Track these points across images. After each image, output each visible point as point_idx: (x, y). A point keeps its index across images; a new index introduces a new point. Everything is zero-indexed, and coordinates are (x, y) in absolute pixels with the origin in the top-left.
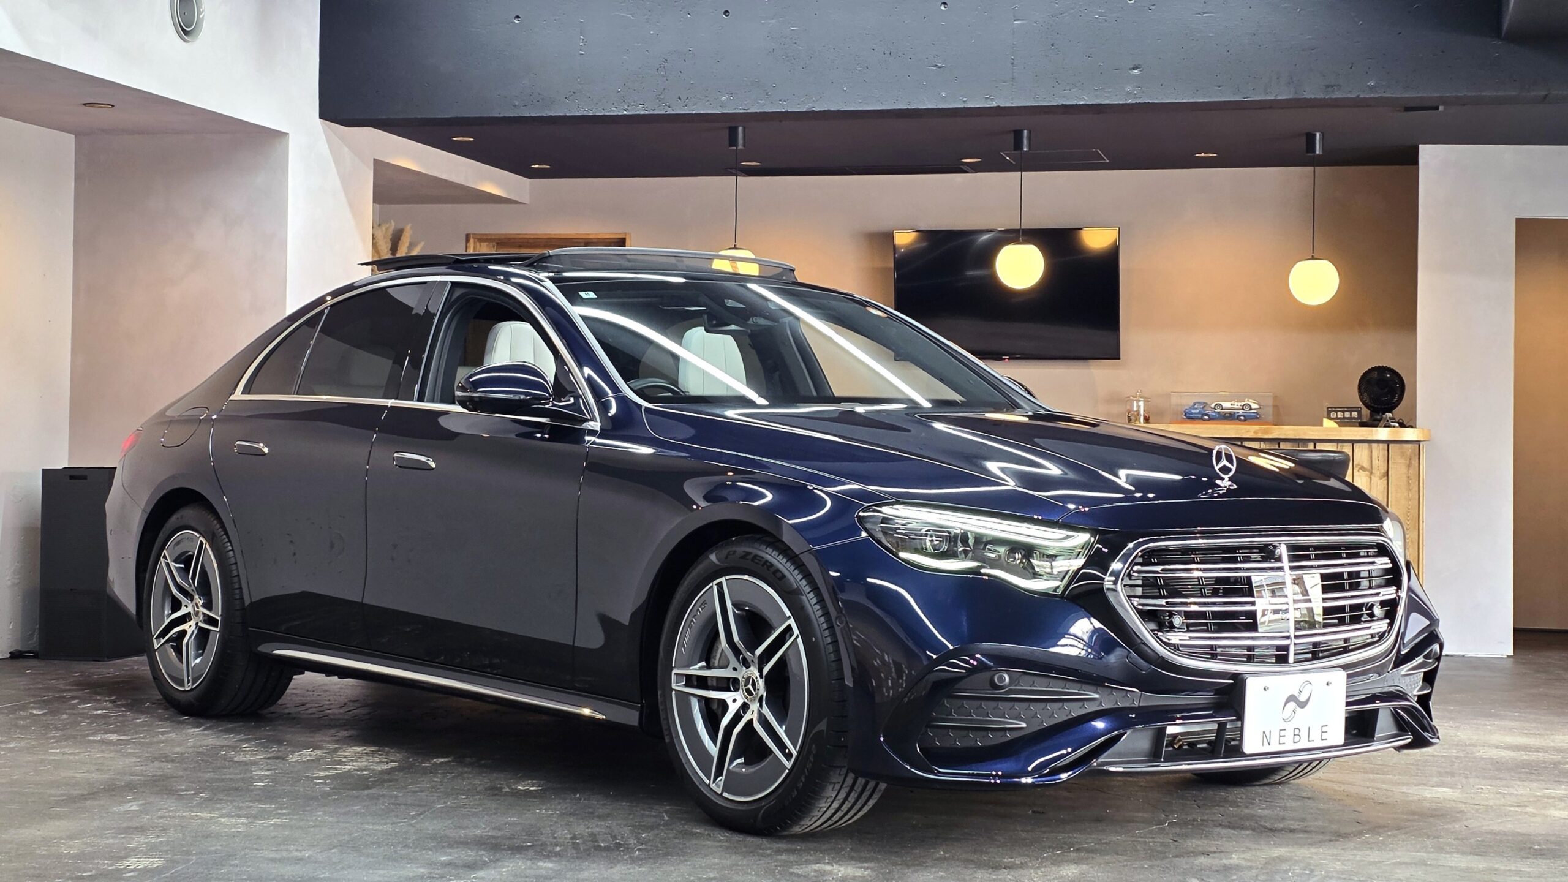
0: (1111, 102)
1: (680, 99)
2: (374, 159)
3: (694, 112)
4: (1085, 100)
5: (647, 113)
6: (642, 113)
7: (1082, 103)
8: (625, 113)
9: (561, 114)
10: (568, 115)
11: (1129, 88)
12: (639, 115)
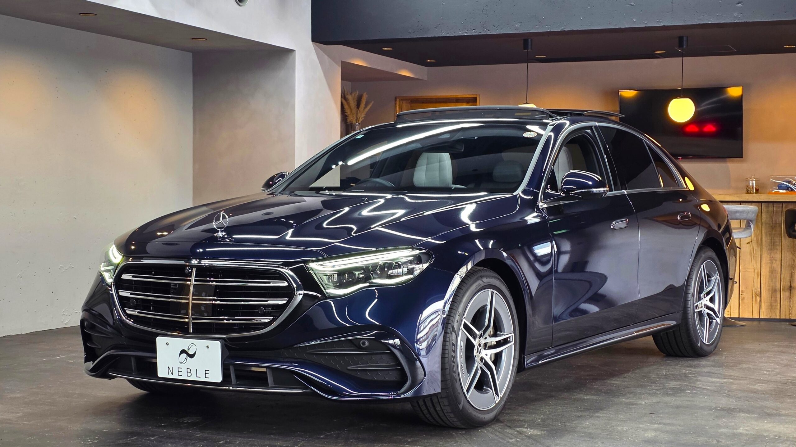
0: (726, 22)
1: (494, 26)
2: (342, 61)
3: (501, 33)
4: (711, 21)
5: (477, 34)
6: (474, 34)
7: (710, 22)
8: (466, 34)
9: (433, 36)
10: (436, 36)
11: (735, 14)
12: (473, 35)
